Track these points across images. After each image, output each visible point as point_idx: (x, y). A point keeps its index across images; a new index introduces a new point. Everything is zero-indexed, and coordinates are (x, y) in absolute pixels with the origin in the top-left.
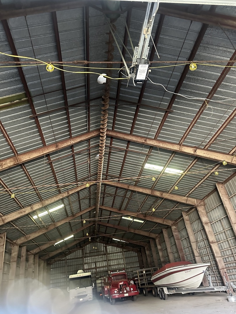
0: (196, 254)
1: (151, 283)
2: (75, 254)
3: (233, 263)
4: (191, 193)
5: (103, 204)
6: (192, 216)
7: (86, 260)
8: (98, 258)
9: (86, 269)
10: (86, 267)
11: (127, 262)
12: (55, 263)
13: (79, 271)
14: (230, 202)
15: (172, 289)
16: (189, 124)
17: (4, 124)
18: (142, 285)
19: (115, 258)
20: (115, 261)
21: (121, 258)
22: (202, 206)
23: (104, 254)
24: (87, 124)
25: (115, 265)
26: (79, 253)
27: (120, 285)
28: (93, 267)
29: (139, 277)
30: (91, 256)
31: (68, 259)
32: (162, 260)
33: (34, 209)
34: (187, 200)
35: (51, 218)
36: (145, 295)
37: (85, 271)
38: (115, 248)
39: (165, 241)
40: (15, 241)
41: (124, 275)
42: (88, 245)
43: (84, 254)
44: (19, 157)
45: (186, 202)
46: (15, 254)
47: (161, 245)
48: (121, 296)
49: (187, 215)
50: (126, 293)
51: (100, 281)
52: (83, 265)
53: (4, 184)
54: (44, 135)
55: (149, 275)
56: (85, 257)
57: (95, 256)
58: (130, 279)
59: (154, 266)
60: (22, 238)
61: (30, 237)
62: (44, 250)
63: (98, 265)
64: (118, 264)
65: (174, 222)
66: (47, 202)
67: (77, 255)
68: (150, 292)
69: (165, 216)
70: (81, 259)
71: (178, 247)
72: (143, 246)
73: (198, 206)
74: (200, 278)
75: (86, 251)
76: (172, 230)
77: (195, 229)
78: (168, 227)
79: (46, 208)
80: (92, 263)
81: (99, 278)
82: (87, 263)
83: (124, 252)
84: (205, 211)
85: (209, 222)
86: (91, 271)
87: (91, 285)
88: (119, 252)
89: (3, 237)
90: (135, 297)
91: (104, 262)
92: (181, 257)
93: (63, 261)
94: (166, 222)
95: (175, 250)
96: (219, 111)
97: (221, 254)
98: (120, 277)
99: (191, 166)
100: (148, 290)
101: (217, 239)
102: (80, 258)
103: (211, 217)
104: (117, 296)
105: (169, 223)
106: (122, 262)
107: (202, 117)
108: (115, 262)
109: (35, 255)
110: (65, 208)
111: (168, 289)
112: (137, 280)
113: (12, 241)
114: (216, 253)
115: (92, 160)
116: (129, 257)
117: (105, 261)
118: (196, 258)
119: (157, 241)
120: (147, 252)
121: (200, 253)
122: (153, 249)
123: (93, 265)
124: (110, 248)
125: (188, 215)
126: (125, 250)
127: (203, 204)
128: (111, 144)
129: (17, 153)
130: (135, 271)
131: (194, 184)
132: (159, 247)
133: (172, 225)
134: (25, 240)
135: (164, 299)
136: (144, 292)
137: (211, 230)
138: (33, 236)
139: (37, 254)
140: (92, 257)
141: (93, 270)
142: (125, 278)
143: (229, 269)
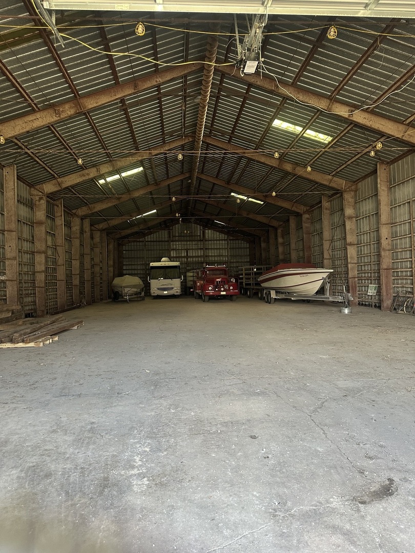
0: (326, 256)
1: (258, 284)
2: (158, 235)
3: (369, 273)
4: (340, 171)
5: (203, 170)
6: (336, 203)
7: (173, 245)
8: (193, 245)
9: (173, 257)
10: (173, 254)
11: (232, 254)
12: (130, 244)
13: (163, 259)
14: (388, 194)
15: (282, 293)
16: (349, 69)
17: (61, 53)
18: (246, 284)
19: (215, 247)
20: (216, 251)
21: (225, 248)
22: (351, 192)
23: (201, 240)
24: (183, 49)
25: (214, 256)
26: (164, 234)
27: (217, 282)
28: (183, 255)
29: (245, 275)
30: (181, 241)
31: (148, 241)
32: (281, 257)
33: (101, 173)
34: (331, 180)
35: (124, 184)
36: (249, 297)
37: (172, 259)
38: (218, 233)
39: (289, 233)
40: (74, 211)
41: (224, 272)
42: (177, 225)
43: (172, 237)
44: (81, 99)
45: (330, 183)
46: (76, 228)
47: (283, 238)
48: (217, 293)
49: (328, 202)
50: (223, 291)
51: (191, 274)
52: (169, 250)
53: (60, 135)
54: (116, 67)
55: (259, 274)
56: (173, 241)
57: (187, 241)
58: (231, 276)
59: (269, 264)
60: (84, 208)
61: (94, 208)
62: (115, 227)
63: (190, 253)
64: (219, 256)
65: (308, 208)
66: (120, 164)
67: (161, 237)
68: (256, 294)
69: (297, 199)
70: (166, 243)
71: (305, 244)
72: (257, 236)
73: (346, 191)
74: (317, 286)
75: (174, 233)
76: (303, 219)
77: (334, 223)
78: (298, 215)
79: (118, 171)
80: (181, 249)
81: (191, 270)
82: (176, 250)
83: (230, 240)
84: (353, 200)
85: (354, 216)
86: (180, 260)
87: (180, 277)
88: (222, 240)
89: (60, 205)
90: (234, 297)
91: (199, 251)
92: (306, 258)
93: (141, 243)
94: (296, 207)
95: (301, 247)
96: (399, 55)
97: (358, 260)
98: (218, 272)
99: (345, 132)
100: (254, 291)
101: (358, 241)
102: (165, 241)
103: (359, 209)
104: (211, 293)
105: (301, 209)
106: (225, 253)
107: (370, 61)
108: (216, 253)
109: (102, 230)
110: (145, 172)
111: (276, 292)
112: (242, 278)
113: (70, 210)
114: (351, 258)
115: (189, 104)
116: (236, 248)
117: (201, 249)
118: (325, 261)
119: (279, 231)
120: (263, 245)
121: (333, 255)
122: (272, 241)
123: (183, 253)
124: (209, 233)
125: (331, 201)
126: (231, 238)
127: (355, 190)
128: (221, 81)
129: (78, 93)
130: (240, 268)
131: (346, 158)
132: (280, 240)
133: (305, 213)
134: (88, 211)
135: (270, 303)
136: (248, 293)
137: (354, 227)
138: (99, 207)
139: (104, 230)
140: (183, 243)
141: (183, 259)
142: (225, 274)
143: (362, 280)
